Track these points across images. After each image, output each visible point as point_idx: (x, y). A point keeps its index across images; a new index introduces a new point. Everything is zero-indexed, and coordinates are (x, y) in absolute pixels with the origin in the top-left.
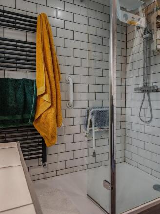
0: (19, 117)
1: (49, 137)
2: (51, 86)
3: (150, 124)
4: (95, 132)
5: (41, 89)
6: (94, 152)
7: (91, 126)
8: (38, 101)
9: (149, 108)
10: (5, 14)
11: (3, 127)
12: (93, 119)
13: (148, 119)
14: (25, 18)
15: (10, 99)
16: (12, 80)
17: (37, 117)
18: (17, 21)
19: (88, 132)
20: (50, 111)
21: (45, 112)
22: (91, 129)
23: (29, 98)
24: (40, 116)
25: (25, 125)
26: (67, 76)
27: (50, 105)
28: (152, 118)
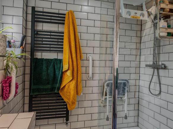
0: (49, 86)
1: (70, 103)
2: (73, 64)
3: (159, 97)
4: (109, 100)
5: (65, 67)
6: (108, 117)
7: (106, 95)
8: (63, 75)
9: (158, 82)
10: (44, 14)
11: (38, 93)
12: (108, 89)
13: (157, 93)
14: (58, 15)
15: (43, 73)
16: (46, 59)
17: (62, 87)
18: (52, 18)
19: (104, 99)
20: (71, 83)
21: (69, 84)
22: (106, 97)
23: (57, 72)
24: (64, 86)
25: (54, 92)
26: (88, 55)
27: (71, 78)
28: (160, 91)
